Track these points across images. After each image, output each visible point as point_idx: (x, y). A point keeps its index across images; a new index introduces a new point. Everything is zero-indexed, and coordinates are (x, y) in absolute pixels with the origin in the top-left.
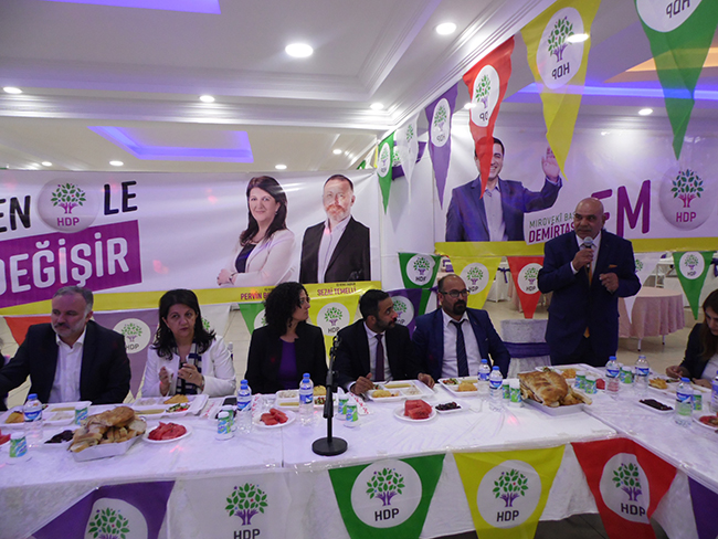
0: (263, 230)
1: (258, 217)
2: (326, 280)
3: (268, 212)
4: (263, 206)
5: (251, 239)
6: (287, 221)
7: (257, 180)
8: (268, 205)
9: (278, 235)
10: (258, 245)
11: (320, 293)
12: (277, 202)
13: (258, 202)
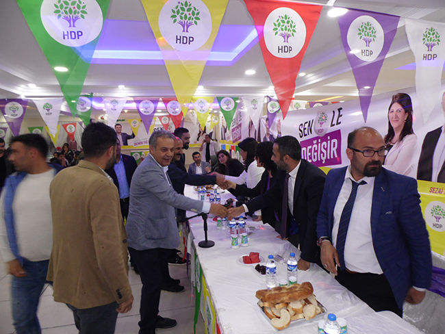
0: (397, 135)
1: (394, 125)
2: (439, 180)
3: (400, 120)
4: (397, 117)
5: (390, 141)
6: (413, 127)
7: (396, 97)
8: (400, 115)
9: (408, 138)
10: (395, 146)
11: (432, 190)
12: (406, 112)
13: (394, 113)
